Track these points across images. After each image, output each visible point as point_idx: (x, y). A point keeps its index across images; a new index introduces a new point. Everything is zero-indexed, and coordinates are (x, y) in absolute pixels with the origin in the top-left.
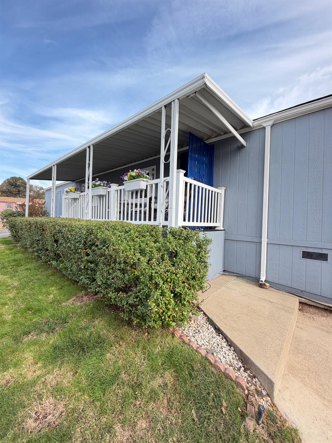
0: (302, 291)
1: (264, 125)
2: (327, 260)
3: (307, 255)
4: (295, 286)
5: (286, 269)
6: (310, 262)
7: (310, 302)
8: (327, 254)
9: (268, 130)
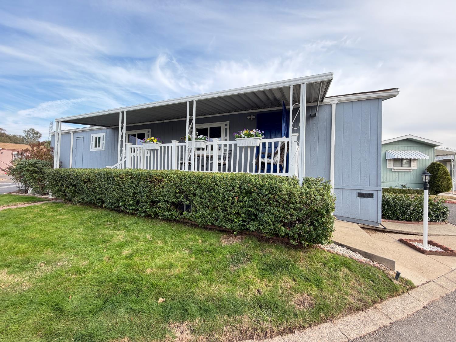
0: (358, 219)
1: (332, 103)
2: (373, 197)
3: (361, 195)
4: (353, 216)
5: (347, 205)
6: (363, 199)
7: (364, 226)
8: (373, 194)
9: (334, 107)
